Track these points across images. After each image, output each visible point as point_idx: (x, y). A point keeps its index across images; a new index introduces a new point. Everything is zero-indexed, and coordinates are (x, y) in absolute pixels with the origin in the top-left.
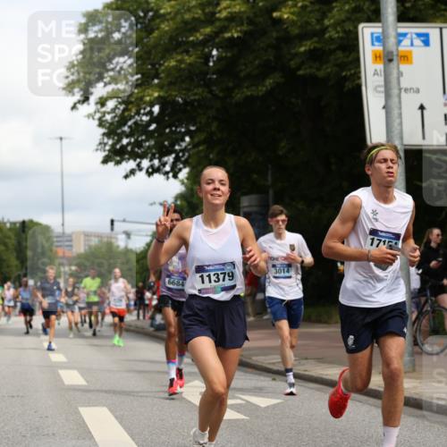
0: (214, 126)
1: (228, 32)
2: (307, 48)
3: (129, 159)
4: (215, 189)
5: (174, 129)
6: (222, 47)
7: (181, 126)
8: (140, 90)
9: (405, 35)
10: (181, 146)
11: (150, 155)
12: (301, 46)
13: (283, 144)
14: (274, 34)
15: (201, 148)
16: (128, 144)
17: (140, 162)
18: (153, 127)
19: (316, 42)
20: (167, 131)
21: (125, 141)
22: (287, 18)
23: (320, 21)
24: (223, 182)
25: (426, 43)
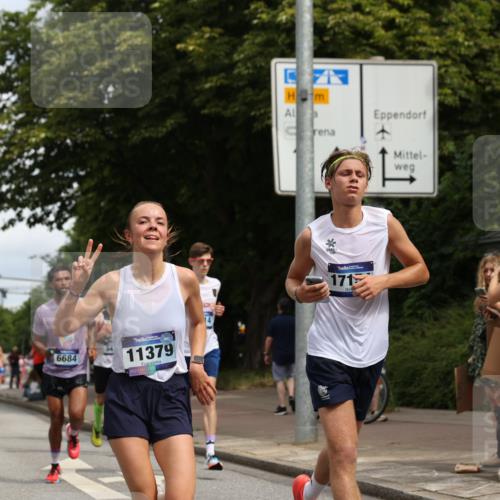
0: (106, 172)
2: (213, 84)
3: (8, 208)
4: (151, 229)
5: (61, 174)
7: (68, 170)
8: (24, 130)
9: (321, 72)
10: (67, 193)
11: (32, 203)
12: (206, 82)
13: (183, 191)
14: (179, 70)
15: (90, 195)
16: (8, 191)
17: (21, 212)
18: (36, 172)
19: (223, 78)
20: (53, 176)
21: (4, 188)
22: (193, 50)
23: (229, 55)
24: (161, 221)
25: (345, 81)
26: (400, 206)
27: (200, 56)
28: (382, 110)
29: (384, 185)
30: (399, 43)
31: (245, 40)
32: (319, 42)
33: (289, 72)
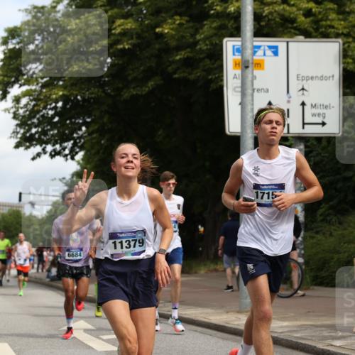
0: (105, 120)
1: (120, 44)
2: (182, 57)
3: (36, 145)
4: (128, 162)
5: (73, 120)
6: (115, 57)
7: (79, 118)
8: (48, 89)
9: (259, 47)
10: (78, 134)
11: (53, 141)
12: (177, 55)
13: (159, 133)
14: (157, 46)
15: (94, 136)
16: (36, 133)
17: (45, 147)
18: (56, 119)
19: (189, 52)
20: (68, 122)
21: (34, 130)
22: (168, 32)
23: (193, 36)
24: (136, 156)
25: (276, 53)
26: (315, 143)
27: (173, 36)
28: (303, 74)
29: (303, 128)
30: (315, 27)
31: (204, 25)
32: (258, 26)
33: (236, 47)
